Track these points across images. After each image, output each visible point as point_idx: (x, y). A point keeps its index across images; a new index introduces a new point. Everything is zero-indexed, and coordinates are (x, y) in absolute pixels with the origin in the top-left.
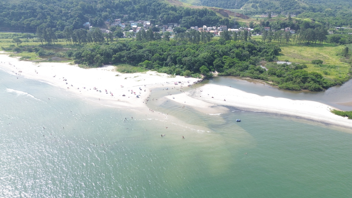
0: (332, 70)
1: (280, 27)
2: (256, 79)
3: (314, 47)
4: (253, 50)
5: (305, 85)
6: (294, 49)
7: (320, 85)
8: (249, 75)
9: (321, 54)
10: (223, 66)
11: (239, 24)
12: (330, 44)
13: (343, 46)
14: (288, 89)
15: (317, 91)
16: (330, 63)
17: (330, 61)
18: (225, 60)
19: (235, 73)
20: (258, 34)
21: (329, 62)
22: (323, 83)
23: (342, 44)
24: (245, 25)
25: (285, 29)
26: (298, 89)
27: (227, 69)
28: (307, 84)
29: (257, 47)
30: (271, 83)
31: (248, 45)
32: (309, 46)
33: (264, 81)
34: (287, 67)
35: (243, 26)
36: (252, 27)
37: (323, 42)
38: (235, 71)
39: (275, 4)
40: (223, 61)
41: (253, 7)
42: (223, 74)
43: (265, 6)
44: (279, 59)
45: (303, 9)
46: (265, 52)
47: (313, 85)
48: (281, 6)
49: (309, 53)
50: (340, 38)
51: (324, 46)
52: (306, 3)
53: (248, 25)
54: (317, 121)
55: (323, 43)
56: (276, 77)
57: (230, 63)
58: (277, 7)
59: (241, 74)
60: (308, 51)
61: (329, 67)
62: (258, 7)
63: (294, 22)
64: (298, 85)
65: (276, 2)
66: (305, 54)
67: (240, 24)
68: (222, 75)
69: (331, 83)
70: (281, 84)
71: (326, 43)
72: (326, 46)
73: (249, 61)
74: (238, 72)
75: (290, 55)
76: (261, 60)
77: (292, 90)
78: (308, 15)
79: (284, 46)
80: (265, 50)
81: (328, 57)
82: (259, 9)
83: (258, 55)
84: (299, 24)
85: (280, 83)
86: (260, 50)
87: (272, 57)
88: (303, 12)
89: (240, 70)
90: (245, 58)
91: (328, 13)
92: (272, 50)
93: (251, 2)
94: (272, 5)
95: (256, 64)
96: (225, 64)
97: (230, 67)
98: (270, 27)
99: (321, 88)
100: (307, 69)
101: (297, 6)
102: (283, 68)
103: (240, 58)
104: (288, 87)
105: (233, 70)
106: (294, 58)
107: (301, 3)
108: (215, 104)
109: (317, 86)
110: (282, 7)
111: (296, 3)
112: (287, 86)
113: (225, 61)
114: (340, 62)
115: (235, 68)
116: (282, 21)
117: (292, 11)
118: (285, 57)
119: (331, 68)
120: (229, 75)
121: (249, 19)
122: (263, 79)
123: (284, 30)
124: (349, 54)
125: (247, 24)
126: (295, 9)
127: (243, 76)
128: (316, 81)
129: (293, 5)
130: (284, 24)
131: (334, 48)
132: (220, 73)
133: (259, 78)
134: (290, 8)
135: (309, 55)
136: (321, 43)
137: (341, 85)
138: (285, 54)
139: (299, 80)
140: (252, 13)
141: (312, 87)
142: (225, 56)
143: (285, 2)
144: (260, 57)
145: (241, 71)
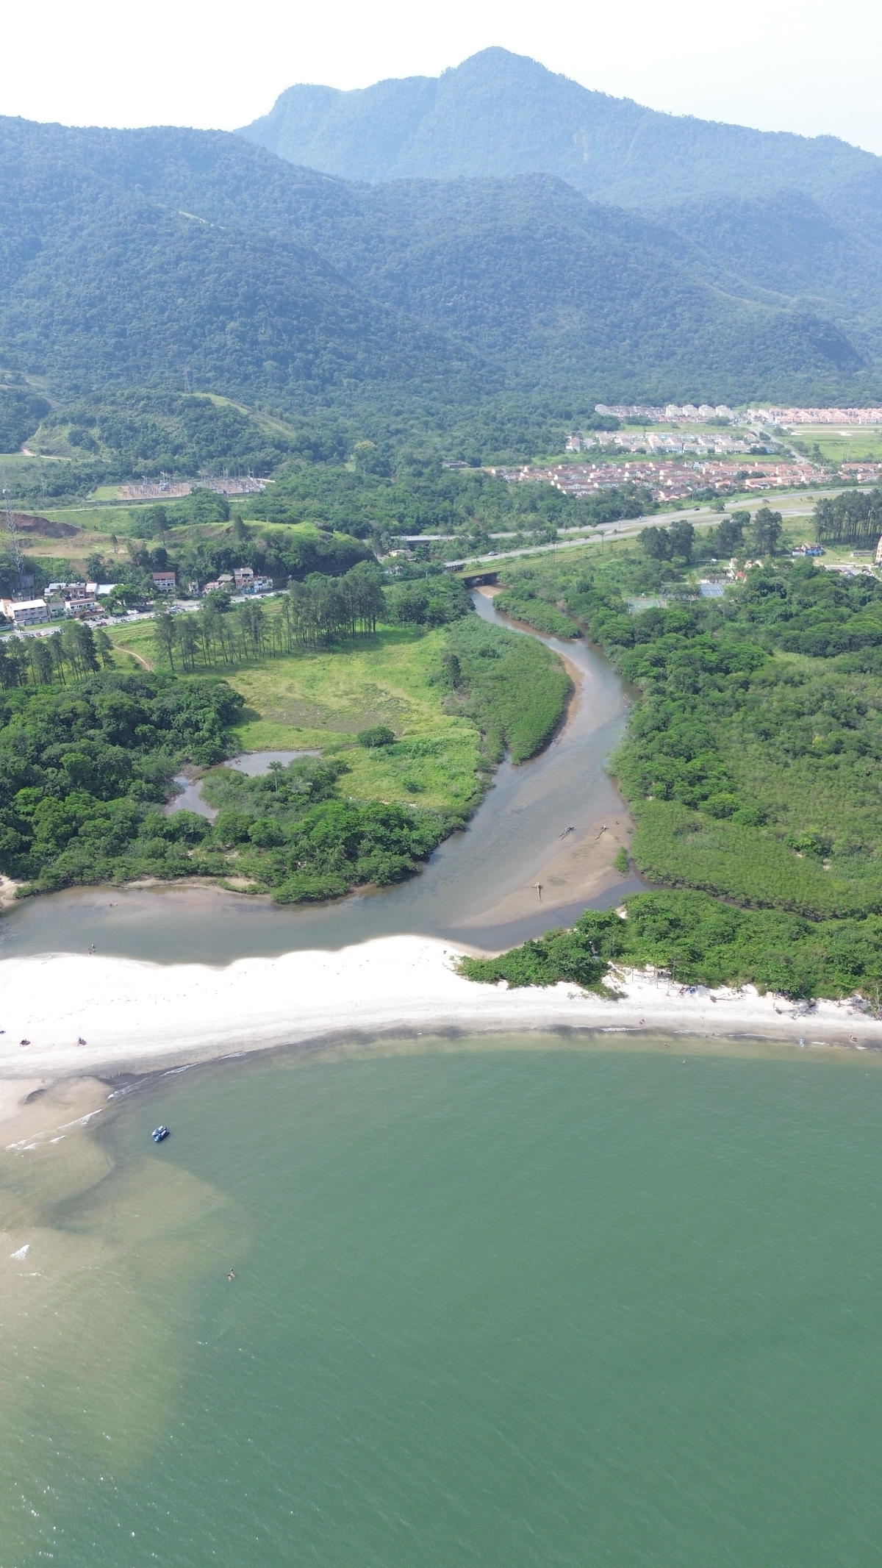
0: (428, 761)
1: (212, 569)
2: (180, 880)
4: (133, 725)
5: (359, 867)
6: (286, 674)
7: (402, 853)
8: (151, 868)
9: (380, 687)
10: (29, 844)
11: (40, 571)
12: (400, 629)
13: (441, 630)
14: (307, 899)
15: (399, 881)
16: (417, 728)
17: (415, 717)
18: (29, 808)
19: (89, 872)
20: (132, 608)
21: (412, 728)
22: (413, 845)
23: (436, 626)
24: (68, 573)
25: (233, 575)
26: (341, 891)
27: (47, 855)
28: (363, 865)
29: (150, 709)
30: (240, 883)
31: (111, 708)
32: (334, 652)
33: (215, 882)
34: (282, 788)
35: (59, 575)
36: (100, 579)
37: (378, 625)
38: (88, 863)
39: (169, 430)
40: (22, 817)
41: (76, 444)
42: (38, 884)
43: (127, 438)
44: (245, 745)
45: (277, 447)
46: (188, 723)
47: (385, 861)
48: (192, 436)
49: (342, 687)
50: (427, 602)
51: (382, 645)
52: (281, 418)
53: (83, 570)
54: (426, 1032)
55: (380, 627)
56: (253, 851)
57: (56, 826)
58: (176, 443)
59: (114, 867)
60: (336, 680)
61: (416, 752)
62: (100, 443)
63: (259, 543)
64: (336, 873)
65: (165, 418)
66: (330, 697)
67: (44, 567)
68: (34, 893)
69: (437, 832)
70: (280, 885)
71: (388, 627)
72: (390, 643)
73: (132, 788)
74: (101, 864)
75: (281, 715)
76: (179, 763)
77: (321, 900)
78: (301, 490)
79: (248, 668)
80: (183, 716)
81: (406, 697)
82: (106, 456)
83: (161, 744)
84: (280, 550)
85: (276, 881)
86: (162, 718)
87: (218, 741)
88: (280, 461)
89: (105, 849)
90: (113, 777)
91: (367, 462)
92: (212, 715)
93: (64, 421)
94: (154, 436)
95: (166, 794)
96: (36, 829)
97: (62, 841)
98: (175, 568)
99: (410, 864)
100: (350, 775)
101: (252, 436)
102: (269, 794)
103: (93, 778)
104: (307, 893)
105: (74, 856)
106: (299, 730)
107: (264, 423)
108: (43, 1075)
109: (398, 860)
110: (198, 443)
111: (246, 423)
112: (300, 892)
113: (28, 814)
114: (445, 716)
115: (82, 843)
116: (214, 546)
117: (240, 461)
118: (265, 724)
119: (423, 755)
120: (63, 883)
121: (79, 536)
122: (206, 873)
123: (233, 580)
124: (464, 679)
125: (77, 566)
126: (249, 450)
127: (127, 878)
128: (388, 840)
129: (236, 433)
130: (227, 553)
131: (414, 647)
132: (24, 880)
133: (192, 872)
134: (229, 448)
135: (345, 702)
136: (372, 630)
137: (463, 829)
138: (262, 712)
139: (334, 855)
140: (79, 479)
141: (380, 872)
142: (23, 791)
143: (202, 421)
144: (171, 751)
145: (113, 851)
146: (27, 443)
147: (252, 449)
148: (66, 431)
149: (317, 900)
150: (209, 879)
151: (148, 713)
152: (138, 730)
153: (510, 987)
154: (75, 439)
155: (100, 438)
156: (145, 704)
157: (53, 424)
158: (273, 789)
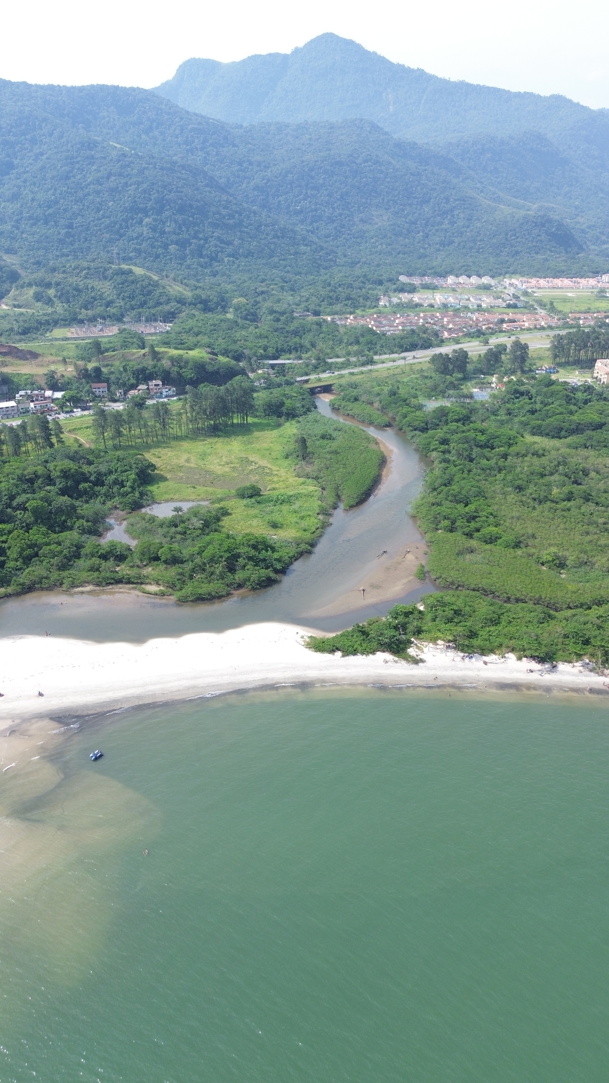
0: (285, 507)
1: (133, 381)
2: (111, 587)
3: (233, 438)
4: (78, 483)
5: (236, 577)
6: (185, 451)
7: (267, 568)
8: (90, 578)
9: (251, 459)
10: (4, 563)
11: (13, 382)
12: (265, 421)
13: (294, 422)
14: (200, 599)
15: (265, 587)
16: (277, 486)
17: (275, 479)
18: (4, 538)
19: (46, 581)
20: (77, 407)
21: (273, 486)
22: (274, 562)
23: (290, 419)
24: (32, 384)
25: (148, 385)
26: (224, 593)
27: (17, 570)
28: (240, 576)
29: (89, 472)
30: (153, 588)
31: (62, 471)
32: (219, 436)
33: (135, 588)
34: (182, 525)
35: (26, 385)
36: (54, 388)
37: (249, 418)
38: (45, 575)
39: (103, 290)
41: (38, 300)
42: (10, 590)
43: (74, 296)
44: (156, 497)
45: (178, 302)
46: (116, 482)
47: (255, 573)
48: (120, 295)
49: (224, 459)
50: (284, 403)
51: (252, 432)
52: (182, 283)
53: (42, 382)
55: (250, 420)
56: (162, 567)
57: (23, 550)
58: (108, 299)
59: (64, 578)
60: (221, 455)
61: (276, 501)
62: (55, 299)
63: (166, 363)
64: (221, 581)
65: (101, 282)
66: (216, 466)
67: (15, 380)
68: (7, 596)
69: (291, 554)
70: (181, 589)
71: (256, 420)
72: (258, 431)
73: (77, 525)
74: (55, 575)
75: (181, 478)
76: (110, 509)
77: (210, 600)
78: (196, 330)
79: (159, 447)
80: (113, 477)
81: (269, 466)
82: (60, 308)
83: (97, 496)
84: (181, 368)
85: (178, 587)
86: (98, 479)
87: (137, 494)
88: (181, 312)
89: (58, 565)
90: (63, 518)
91: (241, 312)
92: (133, 476)
93: (30, 285)
94: (93, 294)
95: (100, 530)
96: (9, 554)
97: (27, 560)
98: (107, 381)
99: (273, 575)
100: (230, 517)
101: (161, 294)
102: (173, 529)
103: (49, 519)
104: (200, 594)
105: (36, 570)
106: (194, 488)
107: (169, 286)
109: (264, 573)
110: (123, 299)
111: (157, 286)
112: (195, 594)
113: (3, 542)
114: (297, 478)
115: (42, 562)
116: (134, 365)
117: (153, 311)
118: (170, 484)
119: (281, 504)
120: (28, 589)
121: (40, 359)
122: (129, 582)
123: (148, 389)
124: (309, 453)
125: (38, 379)
126: (159, 304)
127: (73, 585)
128: (257, 559)
129: (149, 293)
130: (143, 370)
131: (275, 433)
133: (119, 581)
134: (145, 303)
135: (227, 469)
136: (245, 422)
137: (310, 552)
138: (169, 476)
139: (219, 568)
140: (41, 323)
141: (252, 580)
143: (126, 284)
144: (104, 501)
145: (63, 567)
146: (4, 300)
147: (161, 304)
148: (31, 292)
149: (207, 599)
150: (131, 586)
151: (88, 475)
152: (81, 486)
153: (343, 656)
154: (38, 297)
155: (55, 296)
156: (86, 469)
157: (22, 287)
158: (176, 526)
